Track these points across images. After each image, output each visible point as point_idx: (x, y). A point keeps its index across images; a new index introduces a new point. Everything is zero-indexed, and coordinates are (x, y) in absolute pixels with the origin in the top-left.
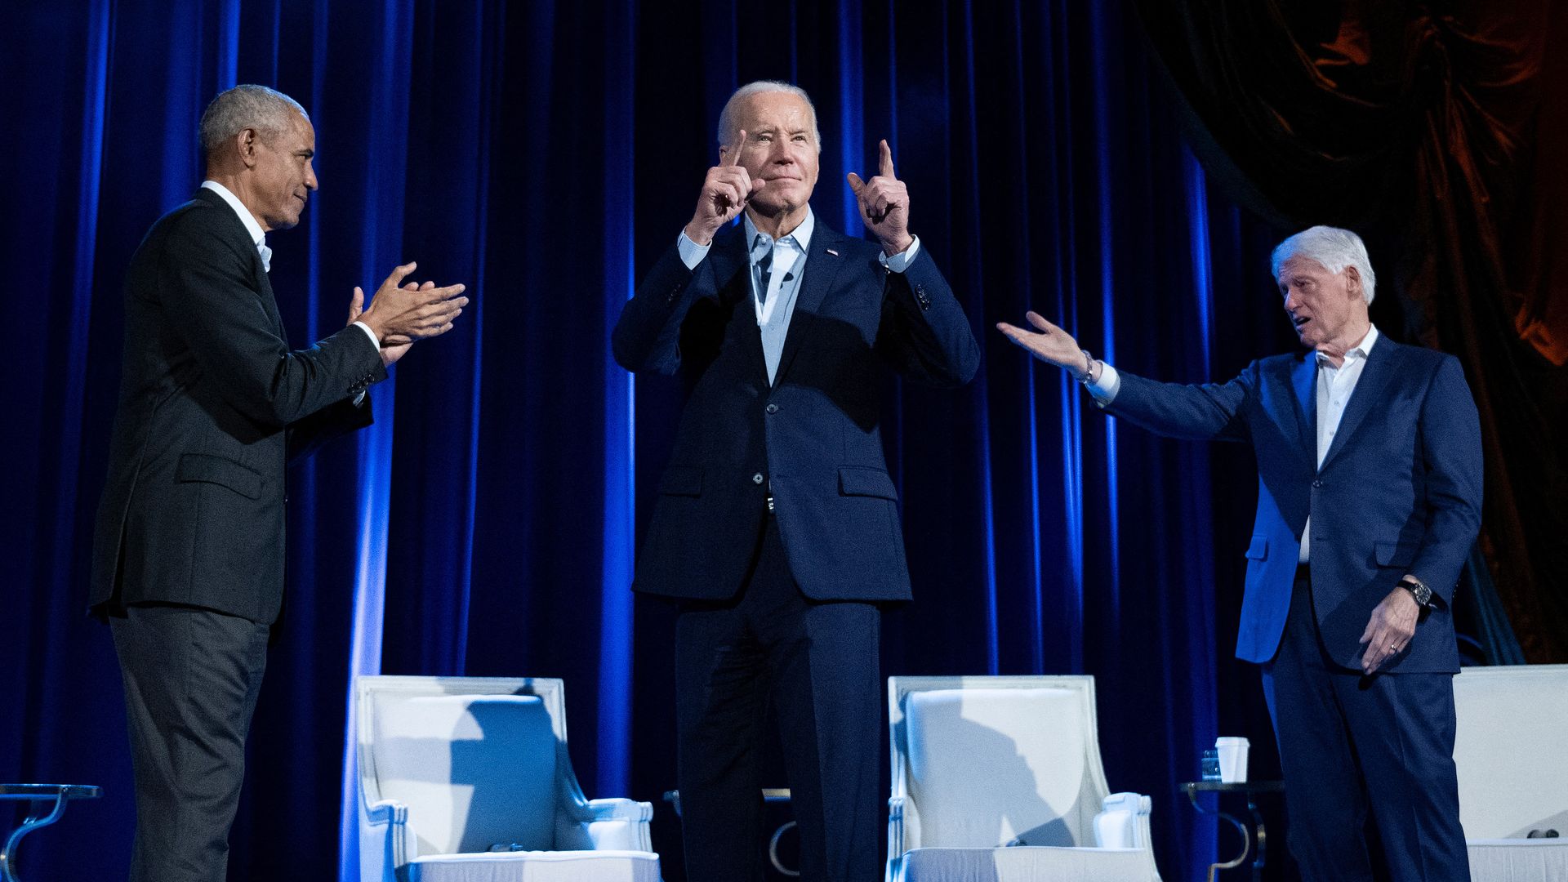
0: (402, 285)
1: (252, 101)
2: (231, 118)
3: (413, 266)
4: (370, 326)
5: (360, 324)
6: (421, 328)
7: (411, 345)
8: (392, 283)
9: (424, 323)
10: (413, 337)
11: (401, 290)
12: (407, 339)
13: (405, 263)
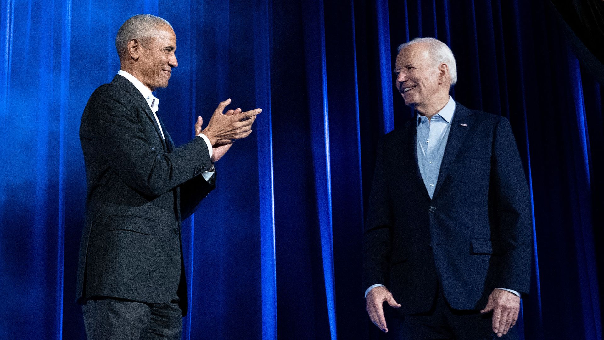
0: (224, 112)
1: (137, 24)
2: (127, 34)
3: (229, 101)
4: (208, 136)
5: (202, 135)
6: (236, 134)
7: (231, 144)
8: (219, 112)
9: (238, 131)
10: (232, 140)
11: (225, 115)
12: (229, 141)
13: (225, 100)
